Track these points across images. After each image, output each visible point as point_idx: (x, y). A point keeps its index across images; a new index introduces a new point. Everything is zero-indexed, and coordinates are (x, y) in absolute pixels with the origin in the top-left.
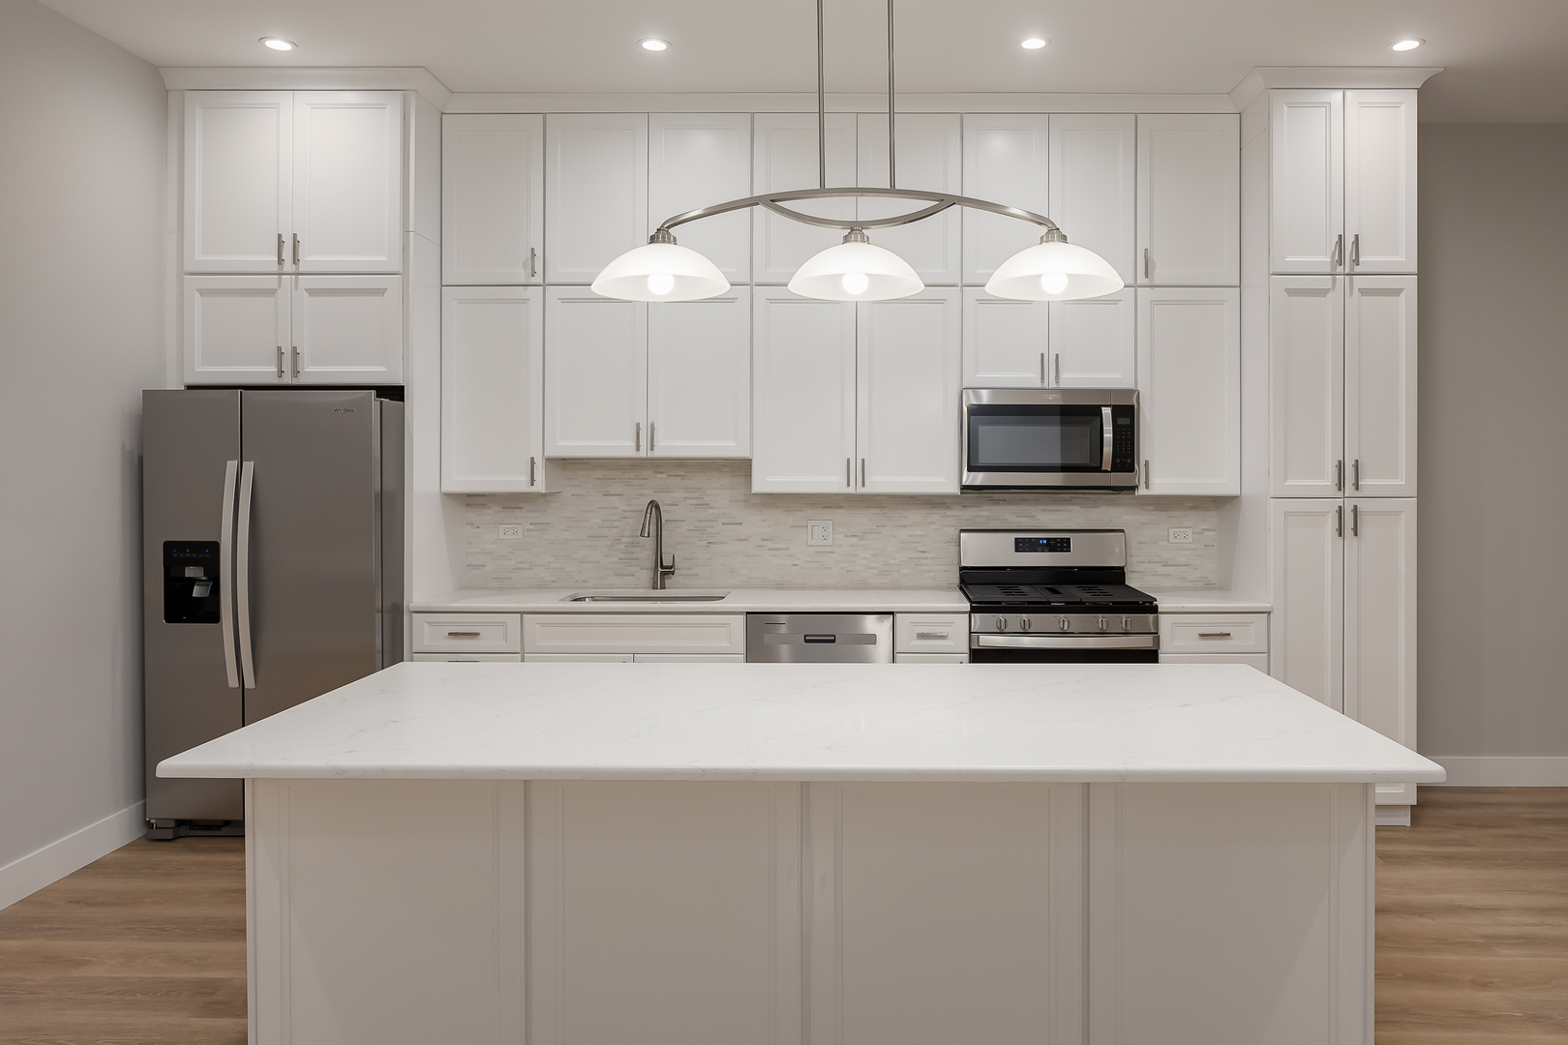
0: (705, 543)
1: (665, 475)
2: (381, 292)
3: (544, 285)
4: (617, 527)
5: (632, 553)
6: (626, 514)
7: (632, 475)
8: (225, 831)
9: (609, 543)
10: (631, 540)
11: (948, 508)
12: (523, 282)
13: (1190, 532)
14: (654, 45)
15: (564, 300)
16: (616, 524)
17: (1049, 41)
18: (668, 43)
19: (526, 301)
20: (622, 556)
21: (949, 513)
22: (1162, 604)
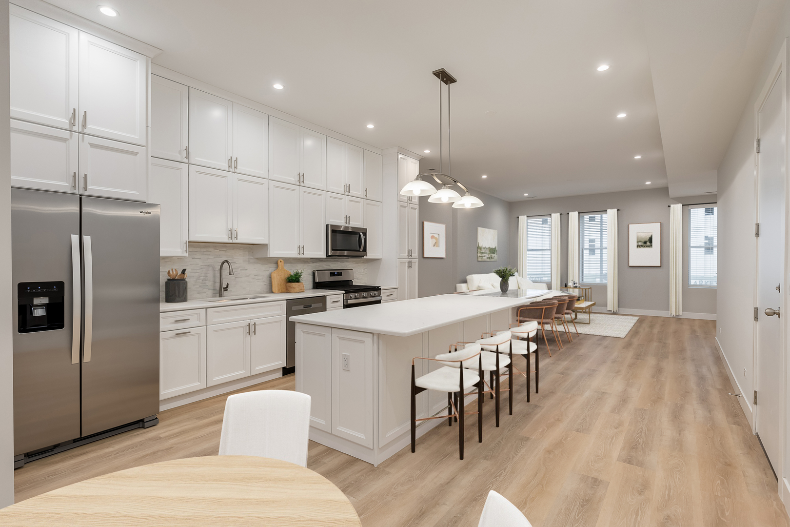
0: (234, 278)
1: (218, 250)
2: (135, 154)
3: (189, 164)
4: (198, 272)
5: (205, 283)
6: (202, 267)
7: (205, 250)
8: (56, 451)
9: (195, 279)
10: (204, 278)
11: (309, 263)
12: (179, 160)
13: (362, 269)
14: (278, 86)
15: (198, 172)
16: (198, 271)
17: (375, 126)
18: (284, 86)
19: (179, 169)
20: (201, 285)
21: (309, 265)
22: (382, 288)
